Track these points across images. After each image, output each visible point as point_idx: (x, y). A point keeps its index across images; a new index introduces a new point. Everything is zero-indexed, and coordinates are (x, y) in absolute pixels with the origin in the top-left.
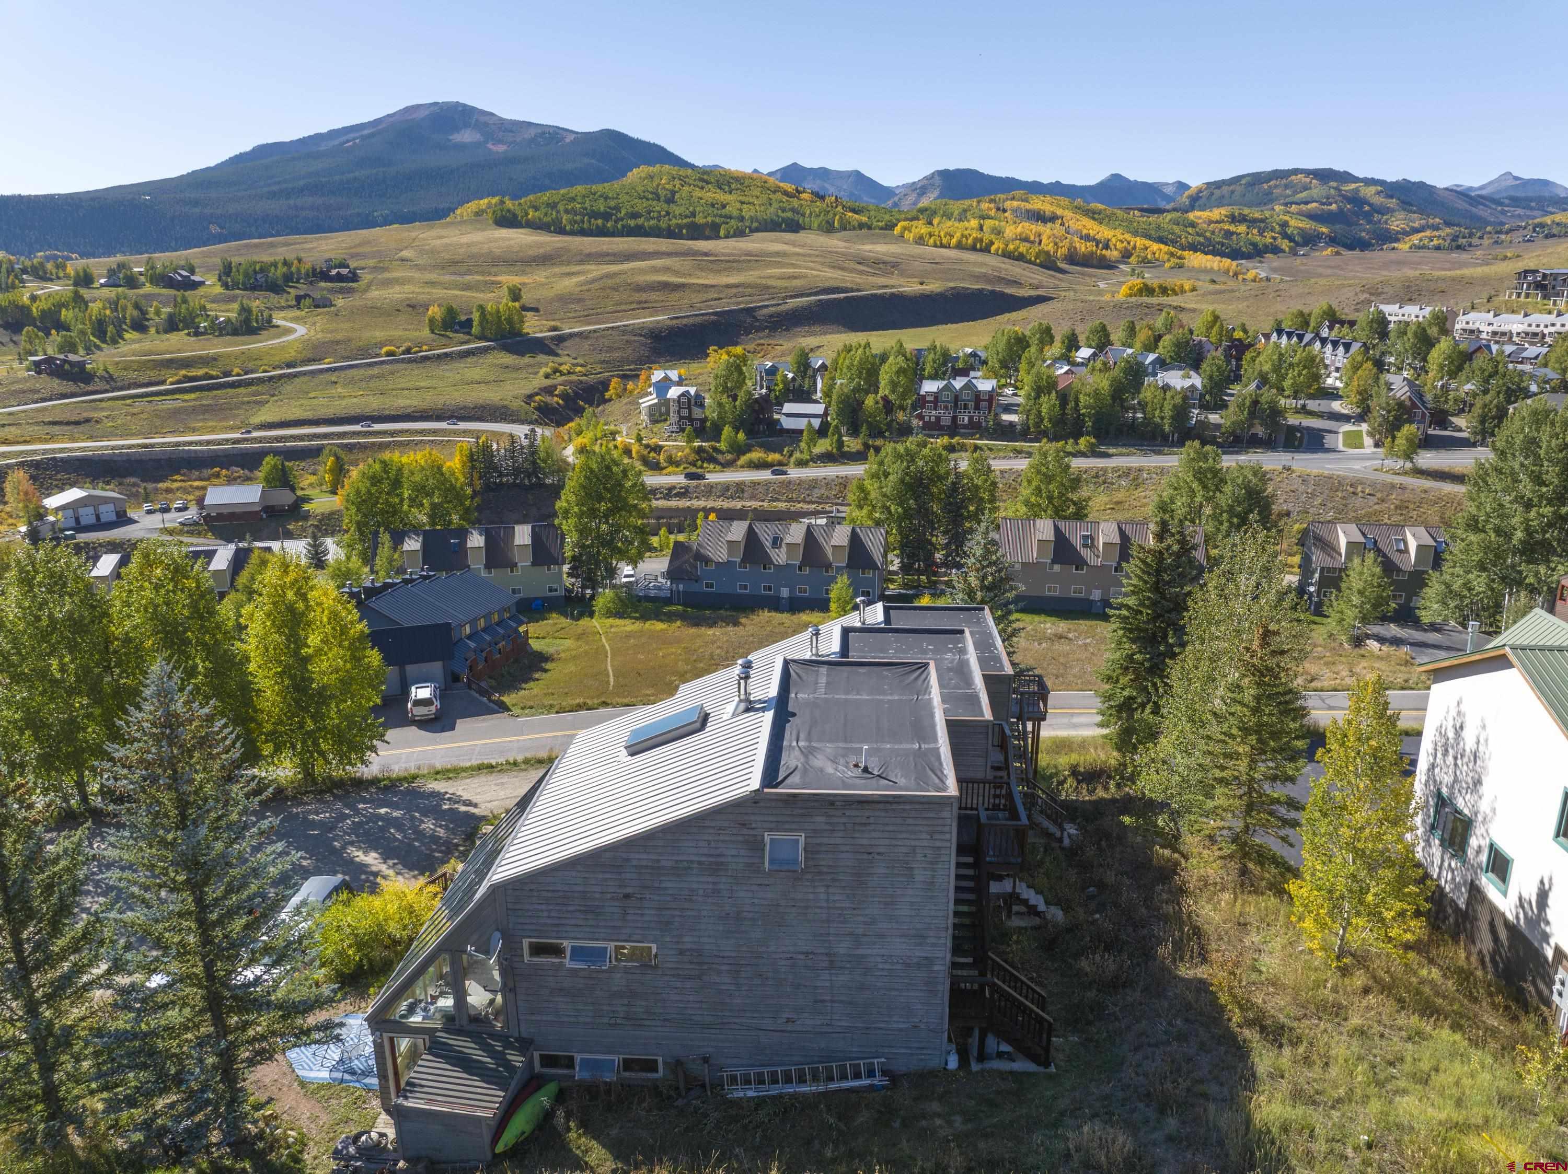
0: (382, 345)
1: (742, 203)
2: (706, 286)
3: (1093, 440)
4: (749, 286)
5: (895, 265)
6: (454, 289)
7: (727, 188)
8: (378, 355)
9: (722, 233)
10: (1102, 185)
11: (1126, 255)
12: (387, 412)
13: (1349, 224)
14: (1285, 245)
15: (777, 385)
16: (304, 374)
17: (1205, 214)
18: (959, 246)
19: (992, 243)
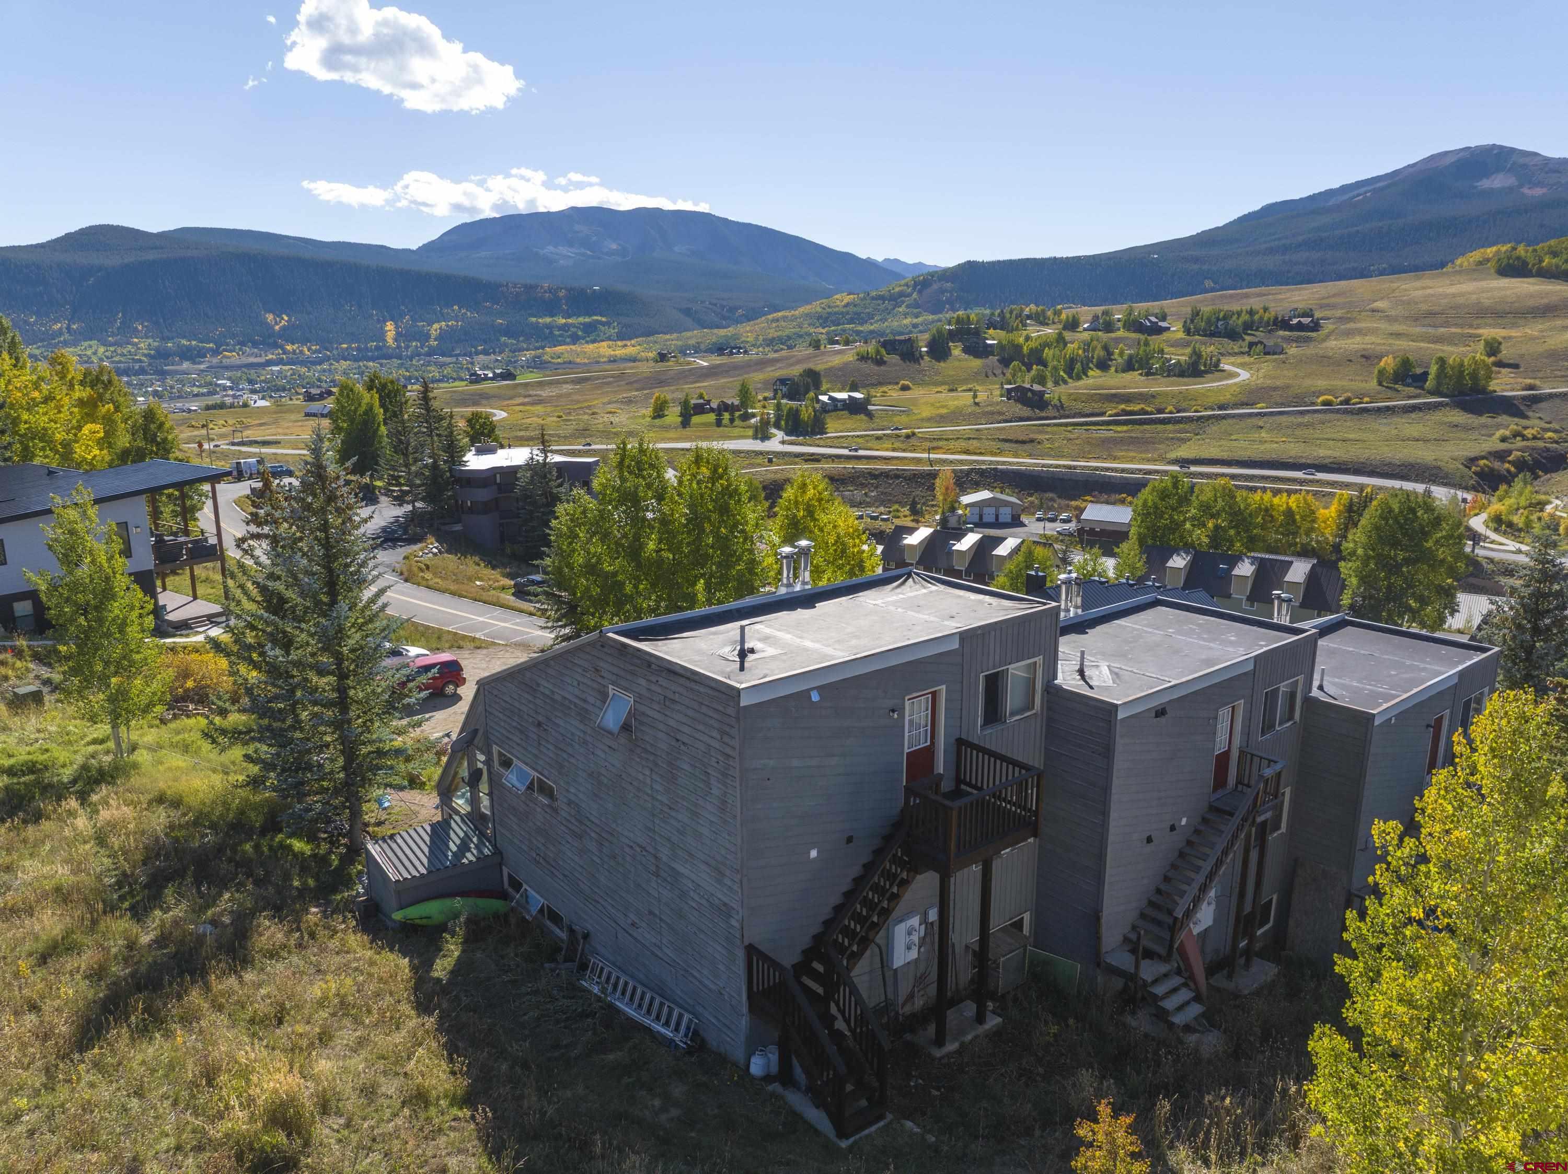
0: (1321, 393)
6: (1422, 341)
8: (1313, 404)
12: (1304, 461)
16: (1233, 416)
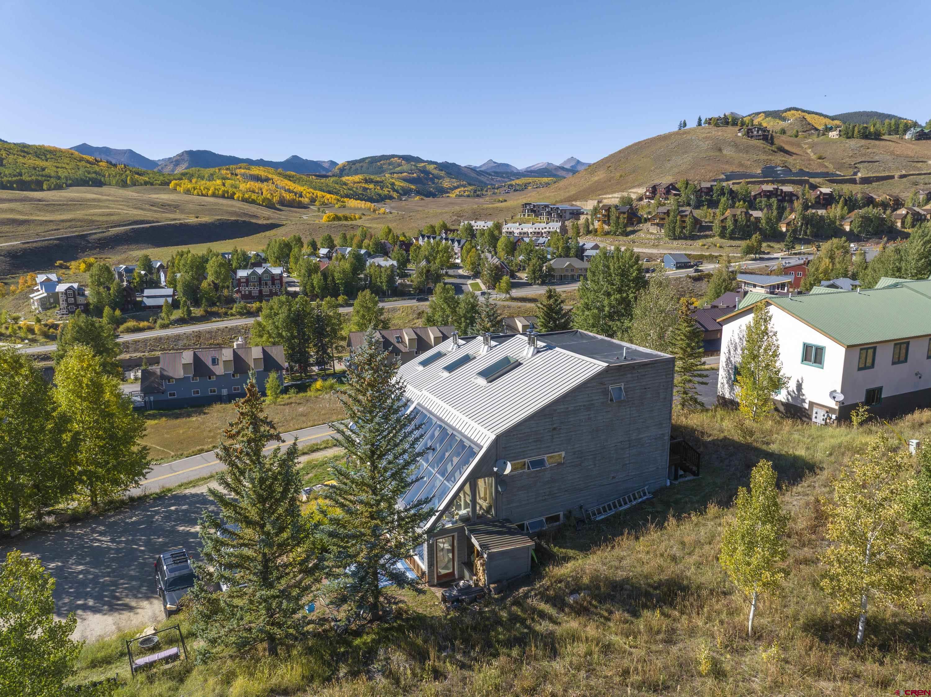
1: (57, 167)
2: (46, 221)
3: (346, 297)
4: (79, 220)
5: (177, 207)
7: (43, 158)
9: (45, 187)
10: (287, 162)
11: (313, 201)
13: (424, 184)
14: (395, 195)
15: (134, 279)
17: (350, 178)
18: (214, 195)
19: (234, 194)
